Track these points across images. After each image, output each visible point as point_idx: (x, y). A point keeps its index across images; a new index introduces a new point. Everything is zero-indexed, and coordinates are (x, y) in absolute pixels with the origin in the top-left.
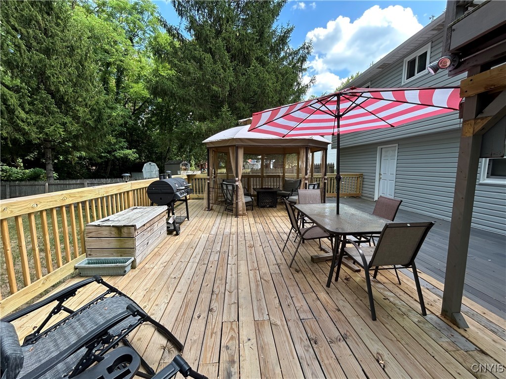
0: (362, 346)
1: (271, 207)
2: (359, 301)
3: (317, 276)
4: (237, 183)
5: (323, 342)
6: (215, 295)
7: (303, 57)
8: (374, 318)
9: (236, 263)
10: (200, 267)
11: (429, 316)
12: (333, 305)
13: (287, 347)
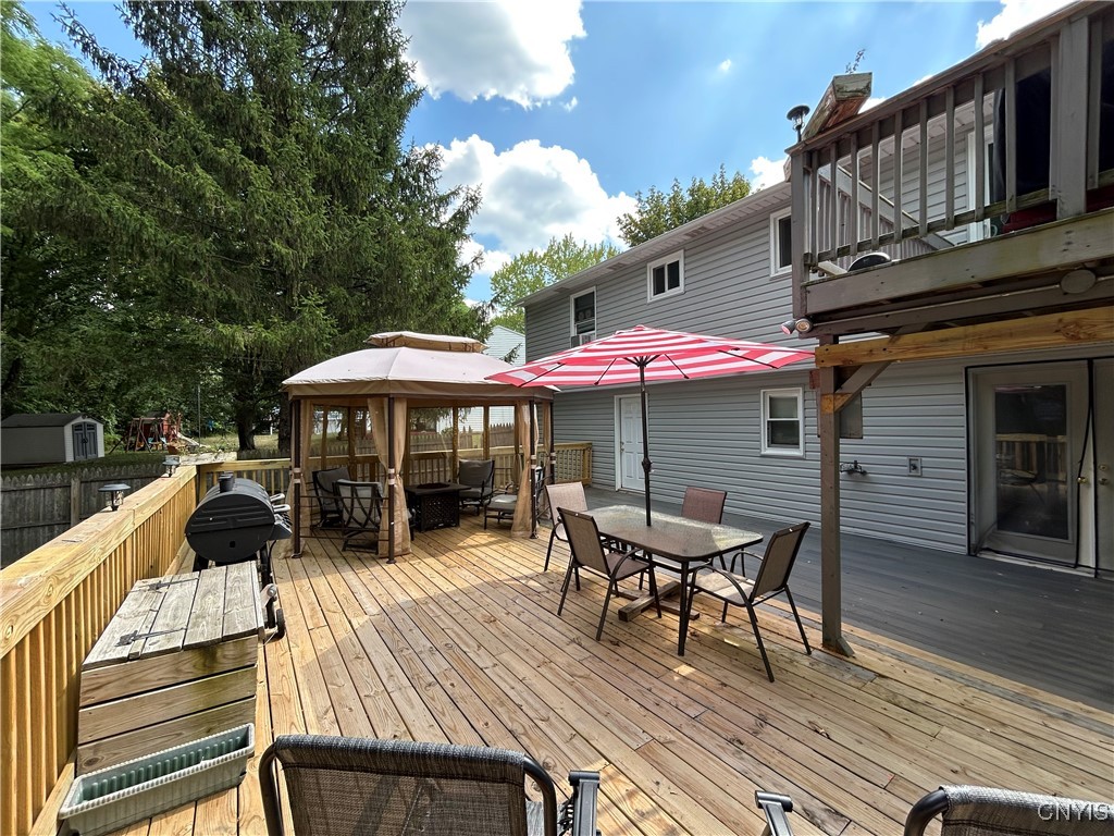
0: (789, 721)
1: (448, 525)
2: (735, 662)
3: (652, 643)
4: (393, 482)
5: (747, 737)
6: (523, 737)
7: (463, 213)
8: (771, 680)
9: (496, 662)
10: (430, 693)
11: (814, 653)
12: (713, 680)
13: (713, 767)
